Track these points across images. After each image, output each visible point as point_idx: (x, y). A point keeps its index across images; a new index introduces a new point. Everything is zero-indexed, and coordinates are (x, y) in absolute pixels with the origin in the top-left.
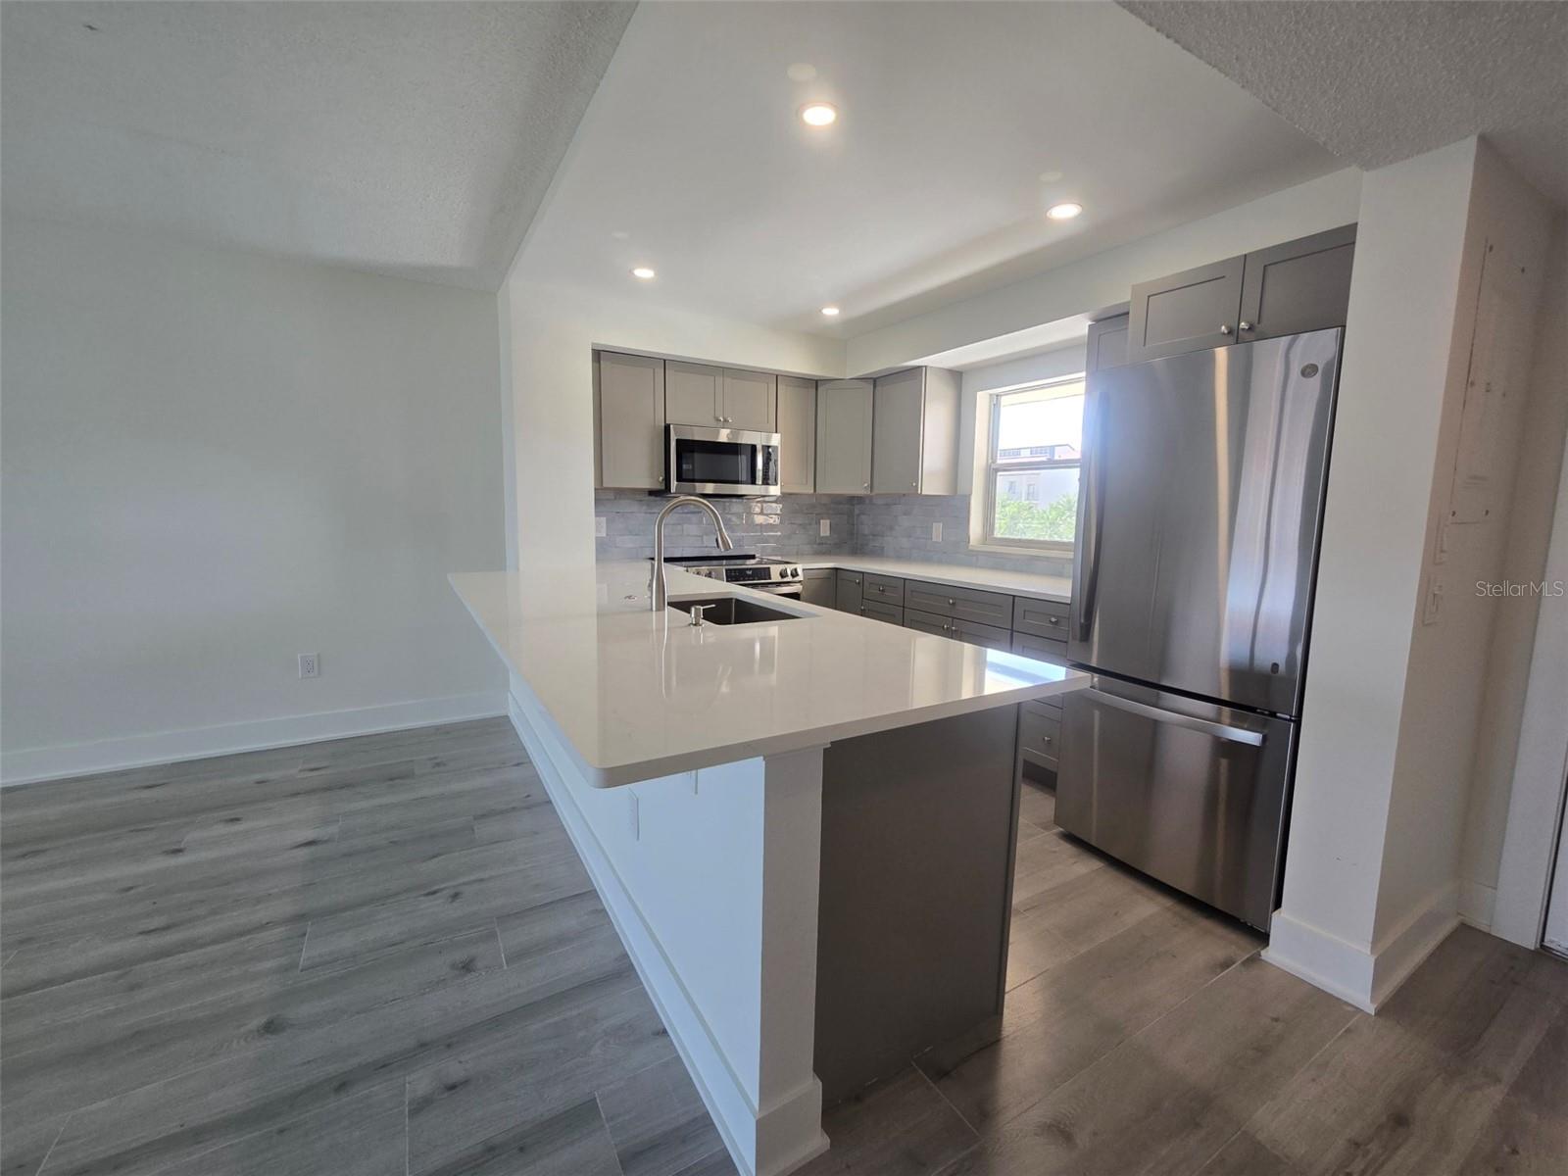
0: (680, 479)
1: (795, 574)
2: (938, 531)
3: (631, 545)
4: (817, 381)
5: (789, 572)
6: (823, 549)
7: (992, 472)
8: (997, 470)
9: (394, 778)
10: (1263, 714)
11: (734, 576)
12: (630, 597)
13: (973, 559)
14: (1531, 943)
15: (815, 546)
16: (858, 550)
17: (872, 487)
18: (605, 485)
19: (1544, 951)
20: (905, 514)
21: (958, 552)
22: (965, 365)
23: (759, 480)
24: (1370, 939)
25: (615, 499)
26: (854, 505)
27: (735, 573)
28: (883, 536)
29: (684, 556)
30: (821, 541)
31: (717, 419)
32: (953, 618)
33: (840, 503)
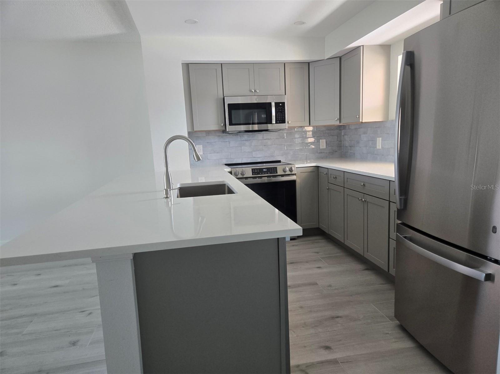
0: (231, 124)
1: (292, 170)
2: (379, 143)
3: (215, 158)
4: (309, 63)
5: (288, 170)
6: (322, 155)
15: (317, 154)
17: (340, 119)
18: (195, 130)
20: (364, 134)
23: (274, 121)
25: (206, 135)
26: (341, 130)
27: (257, 170)
28: (354, 147)
29: (243, 162)
30: (321, 152)
31: (251, 91)
32: (364, 194)
33: (332, 130)
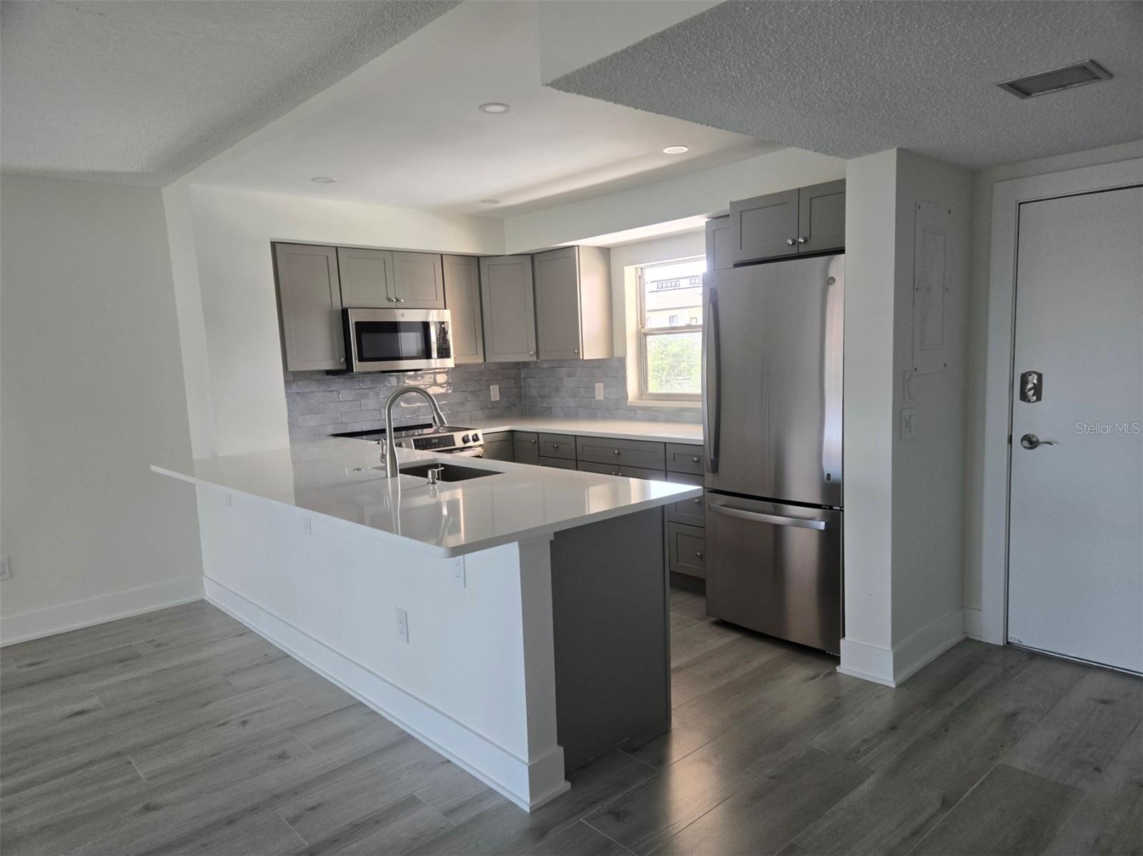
0: (360, 358)
1: (476, 439)
2: (600, 391)
3: (313, 424)
4: (478, 258)
5: (471, 438)
6: (495, 413)
7: (642, 336)
8: (646, 335)
9: (125, 660)
10: (825, 508)
11: (422, 444)
12: (358, 469)
13: (632, 414)
14: (999, 641)
15: (486, 411)
16: (529, 412)
17: (537, 353)
18: (293, 369)
19: (1008, 644)
20: (569, 376)
21: (617, 408)
22: (612, 244)
23: (434, 354)
24: (890, 641)
26: (520, 369)
27: (422, 442)
28: (550, 397)
29: (364, 430)
30: (494, 405)
31: (389, 300)
32: (619, 465)
33: (508, 369)
